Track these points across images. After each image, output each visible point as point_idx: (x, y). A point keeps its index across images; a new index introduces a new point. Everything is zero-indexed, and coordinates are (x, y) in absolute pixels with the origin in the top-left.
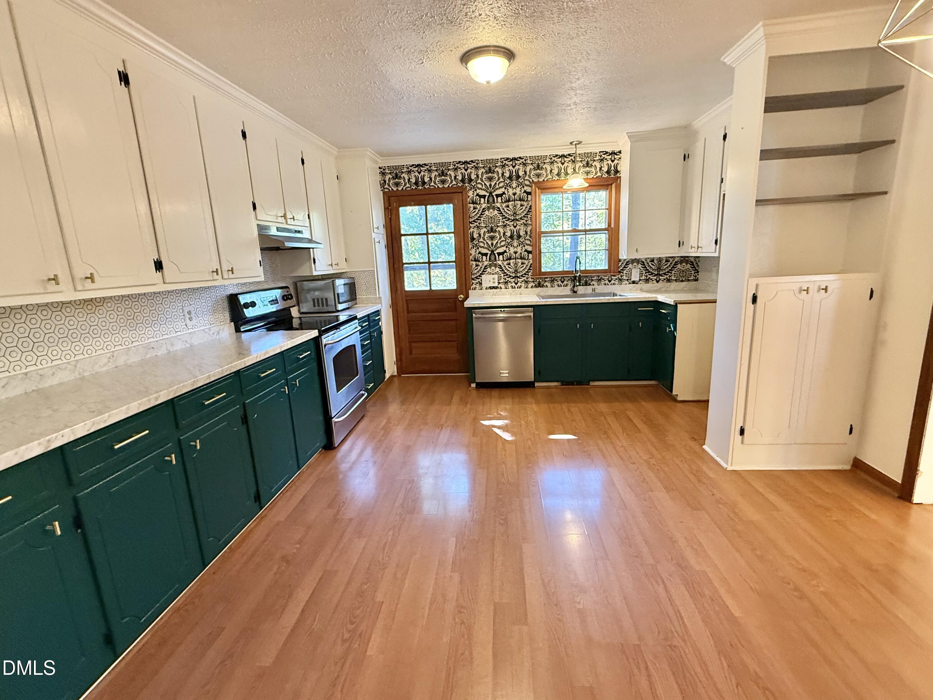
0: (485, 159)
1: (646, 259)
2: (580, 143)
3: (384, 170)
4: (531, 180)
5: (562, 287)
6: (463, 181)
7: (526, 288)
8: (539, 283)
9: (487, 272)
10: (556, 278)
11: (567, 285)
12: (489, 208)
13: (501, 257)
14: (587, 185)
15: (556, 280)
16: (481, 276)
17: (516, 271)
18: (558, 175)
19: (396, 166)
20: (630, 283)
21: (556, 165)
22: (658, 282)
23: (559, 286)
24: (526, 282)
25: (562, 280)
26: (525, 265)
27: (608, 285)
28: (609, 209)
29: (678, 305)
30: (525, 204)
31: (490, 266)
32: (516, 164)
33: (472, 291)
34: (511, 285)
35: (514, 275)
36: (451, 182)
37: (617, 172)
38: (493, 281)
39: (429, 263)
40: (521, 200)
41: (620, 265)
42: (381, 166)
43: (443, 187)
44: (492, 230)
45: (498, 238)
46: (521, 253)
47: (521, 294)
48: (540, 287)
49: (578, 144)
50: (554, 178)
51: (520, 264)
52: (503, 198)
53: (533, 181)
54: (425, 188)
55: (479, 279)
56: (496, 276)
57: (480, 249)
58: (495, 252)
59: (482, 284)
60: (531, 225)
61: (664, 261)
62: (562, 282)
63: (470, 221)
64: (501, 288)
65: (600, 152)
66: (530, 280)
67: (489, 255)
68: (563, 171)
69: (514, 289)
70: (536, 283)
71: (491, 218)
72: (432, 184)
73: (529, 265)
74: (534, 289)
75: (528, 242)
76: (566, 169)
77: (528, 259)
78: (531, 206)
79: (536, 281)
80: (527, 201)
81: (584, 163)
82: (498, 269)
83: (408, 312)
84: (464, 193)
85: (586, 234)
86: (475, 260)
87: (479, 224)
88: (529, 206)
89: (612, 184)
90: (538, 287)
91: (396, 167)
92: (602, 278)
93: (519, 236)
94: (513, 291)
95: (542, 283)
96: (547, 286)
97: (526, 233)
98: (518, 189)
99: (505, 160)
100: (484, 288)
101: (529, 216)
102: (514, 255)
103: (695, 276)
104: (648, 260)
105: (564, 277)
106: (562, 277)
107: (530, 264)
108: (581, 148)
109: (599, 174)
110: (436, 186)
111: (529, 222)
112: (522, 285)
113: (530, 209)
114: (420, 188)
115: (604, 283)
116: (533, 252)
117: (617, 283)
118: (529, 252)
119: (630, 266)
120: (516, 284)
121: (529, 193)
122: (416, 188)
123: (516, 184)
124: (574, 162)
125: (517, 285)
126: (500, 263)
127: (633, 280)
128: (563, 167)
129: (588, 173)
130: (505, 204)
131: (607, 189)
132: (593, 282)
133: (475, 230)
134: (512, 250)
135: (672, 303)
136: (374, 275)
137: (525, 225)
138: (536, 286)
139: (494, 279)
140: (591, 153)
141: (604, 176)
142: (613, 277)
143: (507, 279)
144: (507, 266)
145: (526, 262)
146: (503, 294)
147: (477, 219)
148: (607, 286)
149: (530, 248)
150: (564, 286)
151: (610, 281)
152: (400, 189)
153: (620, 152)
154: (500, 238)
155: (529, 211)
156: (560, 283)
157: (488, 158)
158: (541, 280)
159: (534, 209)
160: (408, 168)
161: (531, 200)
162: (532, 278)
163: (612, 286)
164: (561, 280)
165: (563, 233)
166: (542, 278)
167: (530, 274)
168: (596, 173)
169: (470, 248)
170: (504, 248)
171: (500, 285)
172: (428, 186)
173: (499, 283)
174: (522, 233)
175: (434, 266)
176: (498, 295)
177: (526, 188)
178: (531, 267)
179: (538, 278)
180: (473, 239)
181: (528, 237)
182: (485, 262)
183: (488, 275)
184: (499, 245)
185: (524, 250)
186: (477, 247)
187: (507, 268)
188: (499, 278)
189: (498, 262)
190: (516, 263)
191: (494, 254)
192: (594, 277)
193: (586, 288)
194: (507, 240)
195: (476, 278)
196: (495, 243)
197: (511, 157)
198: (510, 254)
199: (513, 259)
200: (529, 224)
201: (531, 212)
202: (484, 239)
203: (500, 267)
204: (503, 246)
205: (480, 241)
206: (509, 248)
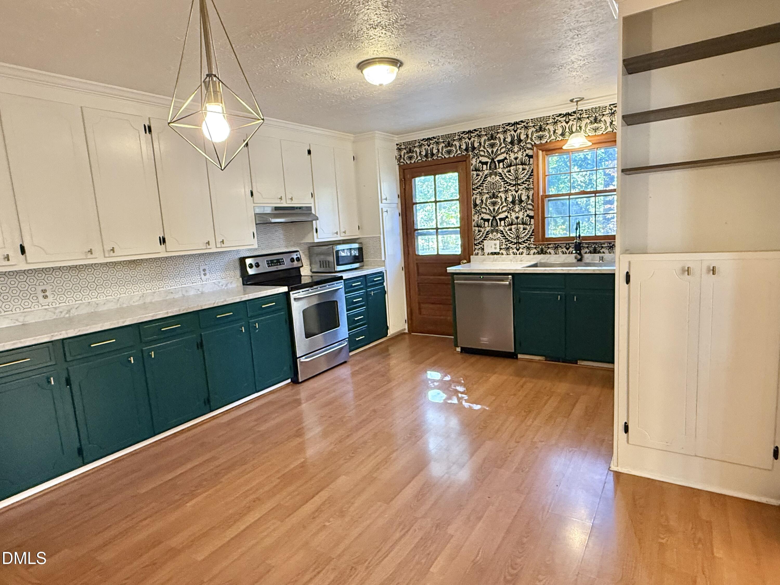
0: (487, 126)
2: (582, 99)
3: (400, 146)
4: (533, 143)
5: (567, 255)
6: (467, 150)
7: (528, 254)
8: (542, 250)
9: (489, 238)
10: (560, 245)
11: (572, 252)
12: (491, 174)
13: (503, 222)
14: (592, 143)
15: (560, 247)
16: (483, 242)
17: (518, 236)
18: (563, 134)
21: (559, 125)
23: (564, 254)
24: (528, 248)
25: (568, 247)
26: (527, 231)
30: (527, 167)
31: (492, 232)
32: (517, 128)
33: (474, 256)
34: (512, 251)
35: (515, 241)
36: (457, 152)
39: (437, 229)
40: (522, 164)
42: (397, 143)
43: (449, 157)
44: (494, 196)
45: (500, 204)
46: (523, 219)
47: (521, 261)
48: (543, 254)
49: (579, 101)
50: (558, 139)
51: (522, 229)
52: (504, 163)
53: (535, 143)
54: (433, 159)
55: (481, 244)
56: (498, 242)
57: (483, 215)
58: (497, 218)
59: (484, 250)
60: (533, 189)
62: (568, 249)
63: (474, 187)
64: (502, 254)
65: (610, 105)
66: (532, 246)
67: (491, 221)
68: (567, 130)
69: (515, 256)
70: (539, 250)
71: (493, 184)
72: (440, 155)
73: (531, 231)
74: (536, 255)
75: (530, 207)
76: (571, 128)
77: (530, 224)
78: (533, 170)
79: (539, 247)
81: (592, 119)
82: (499, 235)
83: (419, 275)
84: (467, 161)
85: (595, 196)
86: (478, 226)
87: (482, 190)
88: (531, 169)
90: (541, 254)
91: (409, 143)
93: (521, 201)
94: (514, 257)
95: (545, 249)
96: (550, 253)
97: (528, 197)
98: (520, 153)
99: (507, 126)
100: (486, 254)
101: (531, 180)
102: (516, 220)
105: (569, 244)
106: (566, 244)
107: (532, 229)
108: (583, 104)
109: (609, 129)
110: (443, 157)
111: (531, 186)
112: (524, 251)
113: (532, 172)
114: (429, 159)
116: (535, 217)
118: (531, 217)
120: (518, 250)
121: (530, 157)
122: (426, 160)
123: (518, 149)
124: (579, 119)
125: (519, 251)
128: (567, 126)
129: (595, 130)
130: (506, 169)
132: (603, 250)
133: (478, 196)
134: (514, 215)
136: (380, 241)
137: (528, 189)
138: (538, 253)
139: (495, 245)
140: (599, 107)
143: (509, 245)
144: (508, 232)
145: (528, 227)
146: (503, 261)
147: (480, 186)
149: (532, 213)
150: (569, 253)
152: (413, 162)
154: (502, 204)
155: (531, 175)
156: (564, 250)
157: (491, 126)
158: (543, 247)
159: (536, 173)
160: (419, 142)
161: (533, 163)
162: (534, 245)
164: (565, 247)
165: (569, 196)
166: (545, 244)
167: (532, 240)
168: (606, 129)
169: (473, 214)
170: (506, 214)
171: (502, 251)
172: (436, 157)
173: (501, 249)
174: (524, 198)
175: (442, 232)
176: (500, 262)
177: (528, 151)
178: (533, 232)
179: (541, 245)
180: (476, 205)
181: (530, 202)
182: (487, 228)
183: (489, 241)
184: (500, 211)
185: (525, 215)
186: (480, 213)
187: (509, 233)
188: (501, 244)
189: (500, 227)
190: (517, 229)
191: (496, 220)
192: (604, 244)
193: (594, 256)
194: (509, 206)
195: (479, 243)
196: (496, 208)
197: (513, 122)
198: (512, 219)
199: (515, 224)
200: (531, 188)
201: (533, 175)
202: (486, 205)
203: (502, 233)
204: (504, 212)
205: (482, 207)
206: (511, 213)
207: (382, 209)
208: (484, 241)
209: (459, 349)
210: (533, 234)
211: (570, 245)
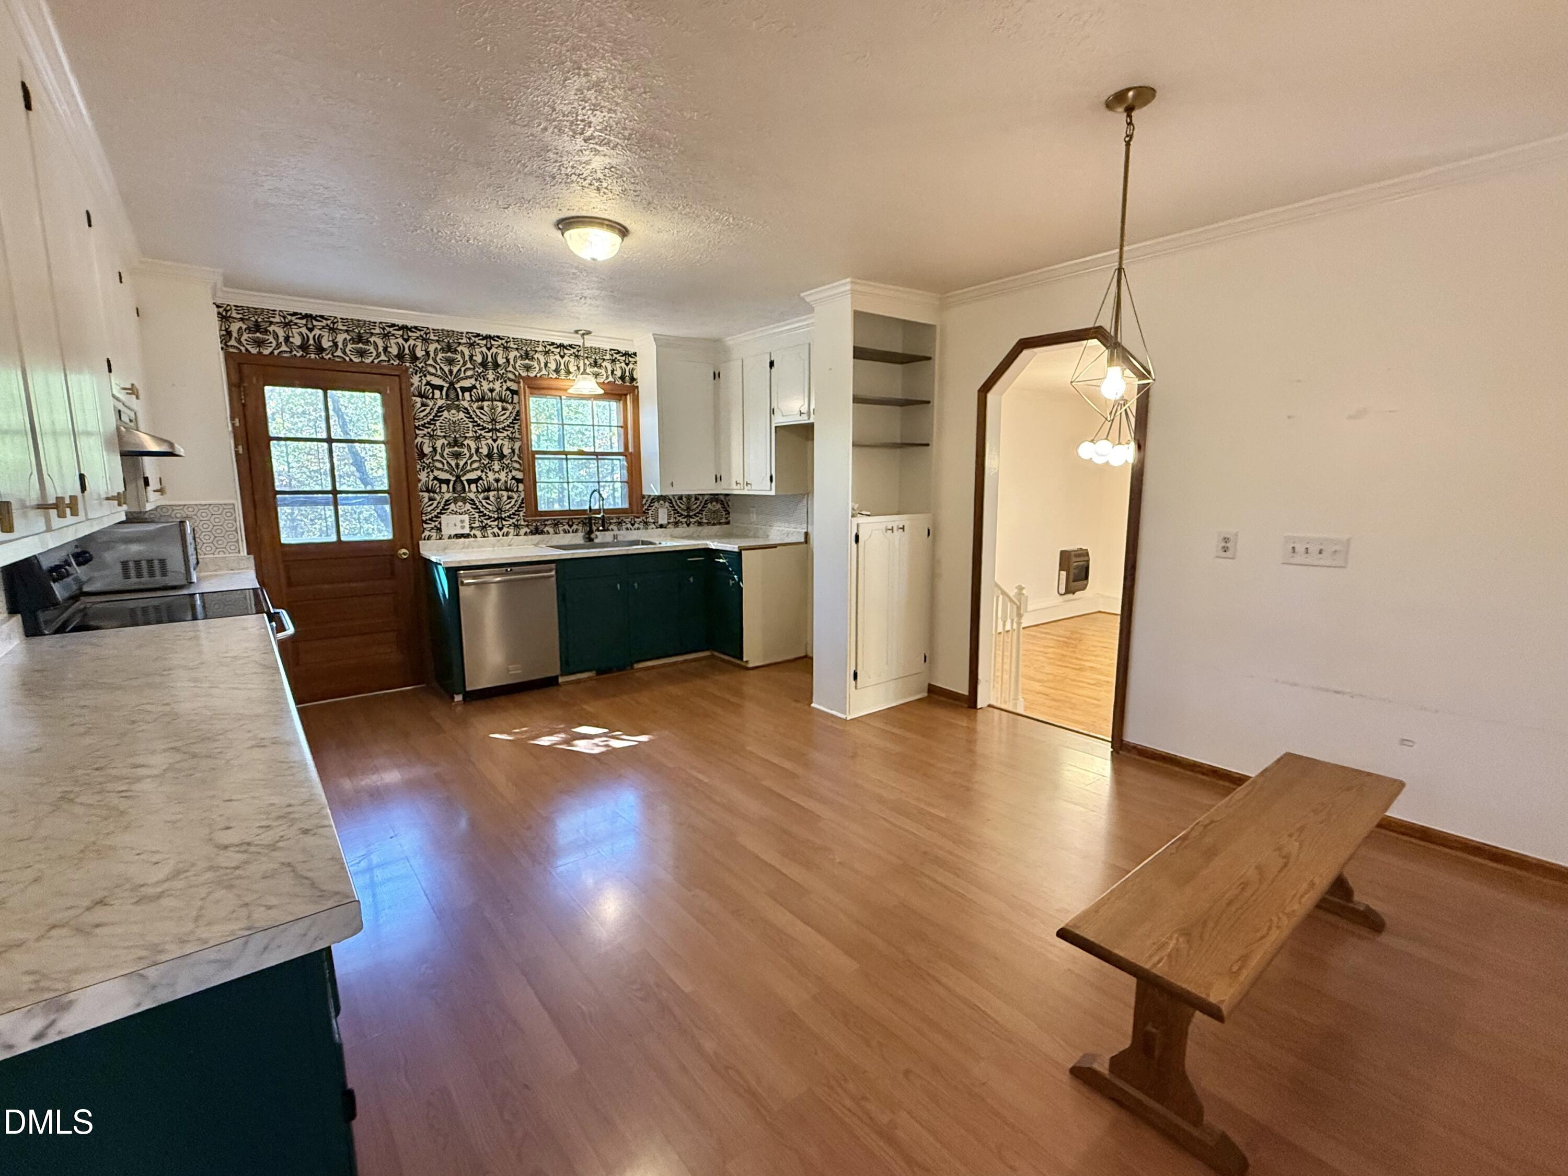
0: (440, 328)
1: (673, 496)
2: (589, 333)
3: (227, 310)
4: (517, 374)
5: (571, 534)
6: (400, 357)
7: (517, 535)
9: (449, 510)
10: (561, 521)
11: (577, 531)
12: (449, 408)
13: (473, 486)
14: (602, 392)
15: (561, 523)
16: (440, 517)
17: (499, 509)
18: (557, 371)
19: (255, 309)
20: (657, 528)
21: (552, 357)
22: (688, 525)
23: (566, 532)
24: (517, 526)
25: (570, 523)
26: (513, 501)
27: (631, 529)
28: (625, 427)
29: (743, 552)
30: (509, 407)
31: (455, 501)
32: (492, 345)
33: (424, 541)
34: (491, 531)
35: (496, 516)
36: (378, 356)
37: (633, 379)
38: (461, 524)
39: (335, 493)
40: (502, 400)
41: (644, 502)
42: (218, 303)
43: (362, 362)
44: (456, 443)
45: (468, 456)
46: (506, 482)
47: (510, 545)
48: (539, 534)
49: (587, 334)
50: (551, 376)
51: (505, 498)
52: (473, 393)
53: (519, 374)
54: (323, 358)
55: (435, 521)
56: (466, 517)
57: (436, 473)
58: (463, 479)
59: (441, 531)
61: (693, 499)
62: (571, 526)
63: (417, 424)
64: (475, 536)
65: (611, 350)
66: (523, 523)
67: (452, 483)
68: (562, 367)
69: (498, 538)
70: (532, 528)
71: (454, 423)
72: (339, 353)
73: (520, 501)
74: (530, 537)
75: (517, 466)
76: (567, 365)
77: (517, 491)
78: (518, 412)
79: (532, 525)
80: (512, 403)
81: (591, 361)
82: (468, 506)
83: (290, 584)
84: (403, 377)
85: (598, 459)
86: (428, 490)
87: (433, 430)
88: (516, 410)
89: (626, 395)
90: (535, 534)
91: (256, 312)
92: (622, 520)
93: (502, 456)
94: (498, 541)
95: (541, 528)
96: (548, 533)
97: (513, 451)
98: (498, 384)
99: (474, 337)
100: (446, 536)
101: (517, 426)
102: (495, 484)
103: (727, 518)
104: (676, 498)
105: (572, 519)
106: (569, 519)
107: (521, 498)
108: (590, 340)
109: (611, 379)
110: (347, 359)
111: (518, 436)
112: (510, 530)
113: (518, 415)
114: (313, 356)
115: (626, 526)
116: (524, 480)
117: (641, 527)
118: (519, 481)
119: (656, 504)
120: (500, 529)
121: (514, 392)
122: (302, 356)
123: (494, 376)
124: (577, 356)
125: (503, 531)
126: (472, 495)
127: (660, 522)
128: (562, 362)
129: (596, 375)
130: (476, 404)
131: (620, 400)
132: (612, 527)
133: (426, 440)
134: (491, 476)
135: (737, 550)
136: (233, 514)
137: (512, 439)
138: (532, 533)
139: (462, 521)
140: (599, 348)
141: (617, 382)
142: (636, 519)
143: (485, 521)
144: (483, 502)
145: (515, 496)
146: (480, 546)
147: (429, 423)
148: (630, 531)
149: (519, 475)
150: (573, 532)
151: (633, 525)
152: (265, 352)
153: (635, 354)
154: (471, 456)
155: (515, 419)
156: (567, 527)
157: (446, 328)
158: (539, 524)
159: (524, 416)
160: (284, 317)
161: (519, 403)
162: (525, 521)
163: (636, 531)
164: (568, 523)
165: (566, 455)
166: (541, 520)
167: (522, 514)
168: (607, 377)
169: (418, 469)
170: (478, 473)
171: (474, 532)
172: (330, 356)
173: (472, 528)
174: (506, 451)
176: (473, 548)
178: (522, 503)
179: (535, 521)
180: (422, 455)
181: (516, 458)
182: (446, 494)
183: (451, 516)
184: (468, 468)
185: (510, 477)
186: (431, 468)
187: (485, 504)
188: (472, 520)
189: (468, 494)
190: (499, 498)
191: (462, 482)
193: (605, 534)
194: (483, 461)
195: (431, 520)
196: (461, 463)
197: (484, 333)
198: (488, 482)
199: (494, 490)
200: (518, 438)
201: (519, 420)
202: (442, 456)
203: (473, 502)
204: (476, 469)
205: (435, 458)
206: (486, 473)
208: (442, 516)
209: (458, 698)
210: (522, 505)
211: (574, 521)
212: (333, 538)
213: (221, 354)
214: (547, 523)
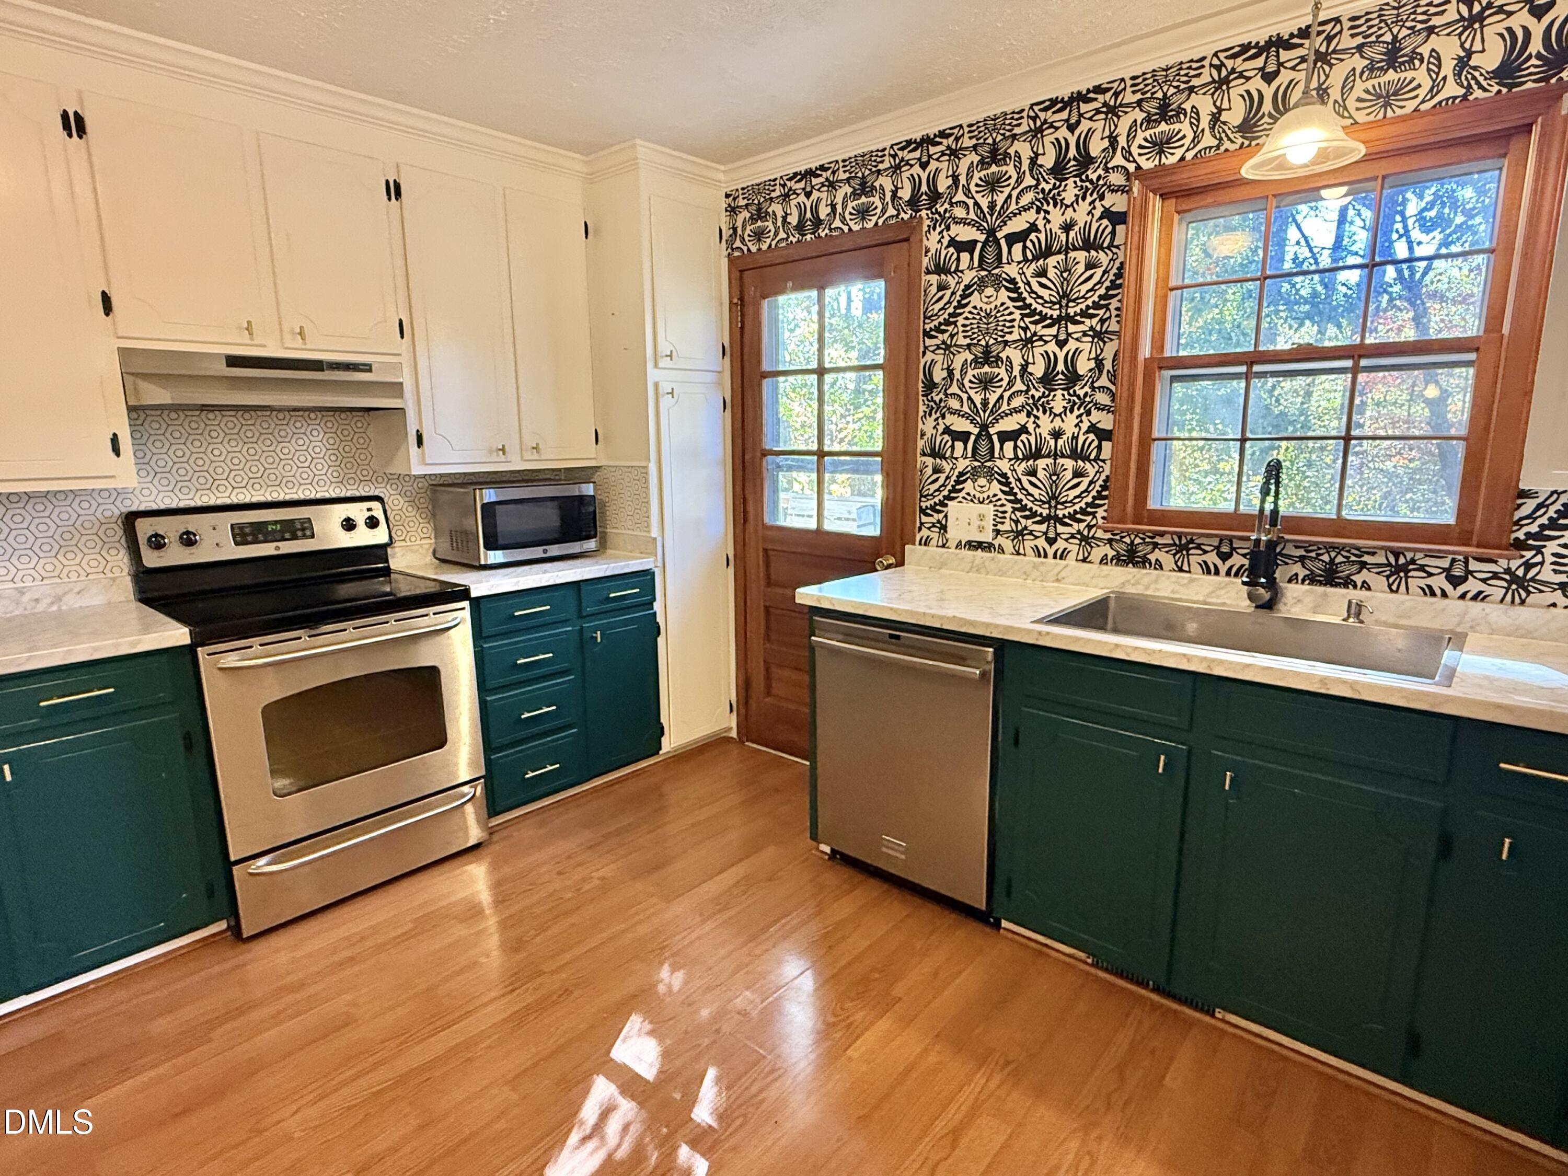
0: (981, 117)
3: (734, 199)
4: (1131, 167)
5: (1222, 579)
6: (913, 202)
7: (1084, 560)
8: (1132, 550)
9: (963, 494)
10: (1200, 540)
11: (1240, 572)
12: (981, 284)
15: (1198, 547)
16: (946, 505)
17: (1054, 497)
18: (1247, 126)
19: (758, 185)
21: (1238, 89)
23: (1209, 572)
24: (1086, 540)
25: (1225, 549)
26: (1086, 482)
27: (1444, 595)
30: (1103, 258)
31: (975, 474)
32: (1081, 115)
33: (917, 546)
34: (1032, 544)
35: (1045, 512)
38: (979, 523)
39: (821, 454)
40: (1088, 245)
42: (728, 190)
43: (863, 228)
44: (988, 357)
45: (1004, 383)
46: (1075, 438)
47: (1058, 580)
48: (1136, 564)
50: (1226, 145)
51: (1069, 475)
53: (1138, 168)
54: (819, 237)
55: (939, 512)
56: (989, 510)
59: (946, 531)
60: (1117, 334)
62: (1224, 557)
63: (928, 328)
64: (1001, 550)
66: (1100, 534)
68: (1267, 107)
69: (1042, 559)
70: (1122, 548)
71: (988, 315)
72: (837, 223)
73: (1100, 482)
74: (1113, 566)
75: (1103, 399)
77: (1097, 459)
78: (1122, 266)
79: (1121, 541)
80: (1110, 245)
81: (1377, 52)
82: (996, 487)
84: (914, 241)
85: (1355, 369)
86: (935, 453)
87: (952, 336)
88: (1117, 264)
90: (1126, 564)
91: (758, 189)
92: (1413, 561)
93: (1073, 377)
94: (1038, 565)
95: (1142, 550)
96: (1159, 565)
97: (1099, 364)
98: (1083, 207)
99: (1045, 110)
100: (952, 543)
101: (1114, 303)
102: (1052, 442)
106: (1222, 538)
107: (1103, 477)
109: (1452, 90)
110: (846, 229)
111: (1114, 327)
112: (1070, 547)
113: (1119, 275)
114: (808, 237)
115: (1422, 583)
116: (1116, 433)
118: (1103, 435)
120: (1051, 542)
121: (1118, 219)
122: (799, 241)
123: (1077, 191)
124: (1323, 57)
125: (1055, 547)
126: (1004, 466)
128: (1268, 92)
129: (1387, 96)
130: (1033, 265)
132: (1365, 575)
133: (939, 357)
134: (1046, 424)
136: (647, 480)
137: (1098, 336)
138: (1119, 560)
139: (982, 517)
141: (1478, 94)
142: (1475, 565)
143: (1023, 521)
144: (1025, 480)
145: (1090, 469)
146: (1002, 573)
147: (947, 322)
148: (1438, 601)
149: (1105, 421)
150: (1228, 573)
151: (1456, 581)
152: (764, 247)
154: (1011, 384)
155: (1114, 286)
156: (1212, 558)
157: (992, 114)
158: (1137, 541)
159: (1133, 278)
160: (784, 186)
161: (1125, 244)
162: (1106, 530)
163: (1466, 603)
164: (1217, 548)
165: (1250, 364)
166: (1145, 532)
167: (1101, 512)
168: (1436, 88)
169: (921, 414)
170: (1022, 418)
171: (1000, 540)
172: (827, 231)
173: (998, 532)
174: (1084, 366)
175: (834, 464)
176: (988, 573)
177: (1110, 199)
178: (1104, 487)
179: (1129, 532)
180: (930, 385)
181: (1104, 381)
182: (960, 460)
183: (965, 504)
184: (1005, 407)
185: (1085, 426)
186: (940, 410)
187: (1026, 485)
188: (1000, 516)
189: (998, 463)
190: (1055, 473)
191: (989, 436)
192: (1373, 554)
193: (1325, 595)
194: (1033, 391)
195: (933, 508)
196: (993, 398)
197: (1066, 93)
198: (1039, 438)
199: (1048, 456)
200: (1113, 333)
201: (1120, 286)
202: (961, 386)
203: (1004, 480)
204: (1017, 411)
205: (949, 392)
206: (1037, 417)
207: (656, 385)
208: (950, 503)
210: (1104, 493)
212: (812, 525)
213: (725, 262)
214: (1158, 540)
